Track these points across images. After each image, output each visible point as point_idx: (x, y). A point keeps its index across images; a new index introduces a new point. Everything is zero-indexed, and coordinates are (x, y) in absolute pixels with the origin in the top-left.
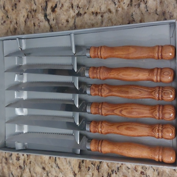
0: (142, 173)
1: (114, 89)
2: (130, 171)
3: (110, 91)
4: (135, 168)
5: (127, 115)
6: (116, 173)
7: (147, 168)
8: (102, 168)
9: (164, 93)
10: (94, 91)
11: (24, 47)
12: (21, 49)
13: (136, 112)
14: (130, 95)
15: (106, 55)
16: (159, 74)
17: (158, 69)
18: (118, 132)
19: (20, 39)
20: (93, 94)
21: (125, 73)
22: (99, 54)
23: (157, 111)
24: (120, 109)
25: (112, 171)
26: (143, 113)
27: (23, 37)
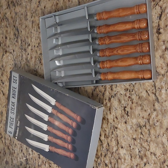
0: (129, 97)
1: (112, 38)
2: (122, 96)
3: (110, 39)
4: (125, 94)
5: (121, 53)
6: (114, 98)
7: (133, 95)
8: (106, 95)
9: (142, 34)
10: (101, 41)
11: (58, 21)
12: (56, 22)
13: (126, 50)
14: (122, 40)
15: (106, 17)
16: (138, 23)
17: (137, 20)
18: (116, 64)
19: (55, 16)
20: (100, 43)
21: (118, 26)
22: (102, 16)
23: (138, 47)
24: (117, 50)
25: (112, 96)
26: (130, 50)
27: (57, 15)
